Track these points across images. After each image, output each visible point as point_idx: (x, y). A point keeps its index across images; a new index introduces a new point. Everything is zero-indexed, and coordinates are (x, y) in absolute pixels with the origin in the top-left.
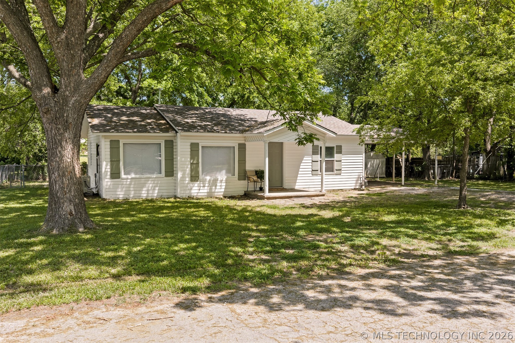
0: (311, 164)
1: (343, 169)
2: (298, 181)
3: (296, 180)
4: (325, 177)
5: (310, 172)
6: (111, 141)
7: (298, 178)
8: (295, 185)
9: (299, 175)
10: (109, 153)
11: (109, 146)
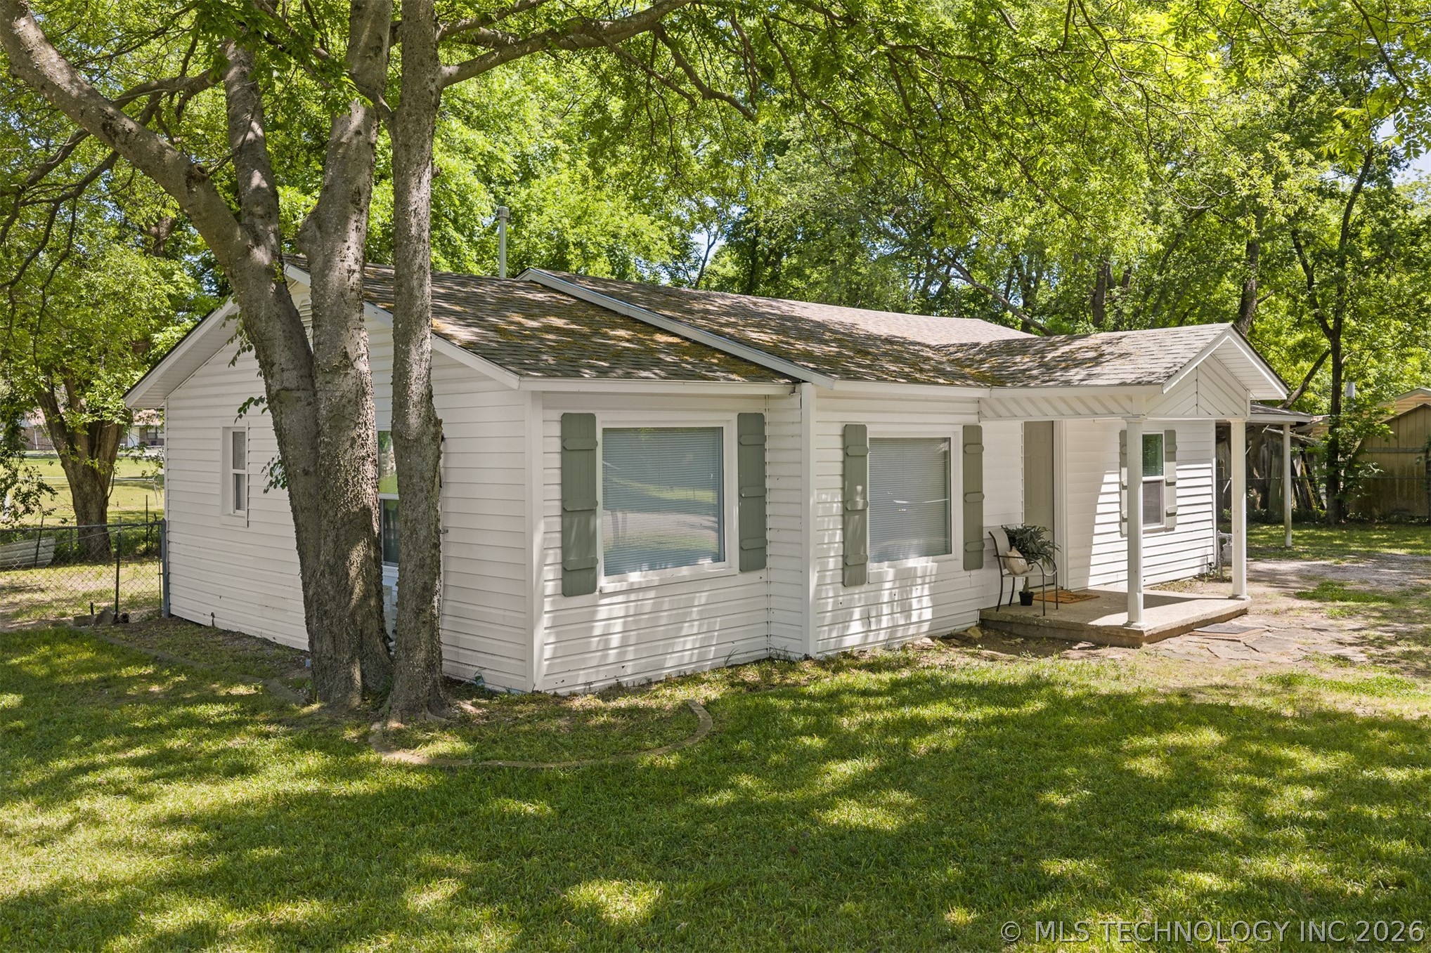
0: (1116, 498)
1: (1180, 511)
2: (1094, 560)
3: (1089, 556)
4: (1145, 541)
5: (1116, 527)
6: (566, 419)
7: (1095, 550)
8: (1087, 576)
9: (1096, 540)
10: (556, 476)
11: (556, 445)
